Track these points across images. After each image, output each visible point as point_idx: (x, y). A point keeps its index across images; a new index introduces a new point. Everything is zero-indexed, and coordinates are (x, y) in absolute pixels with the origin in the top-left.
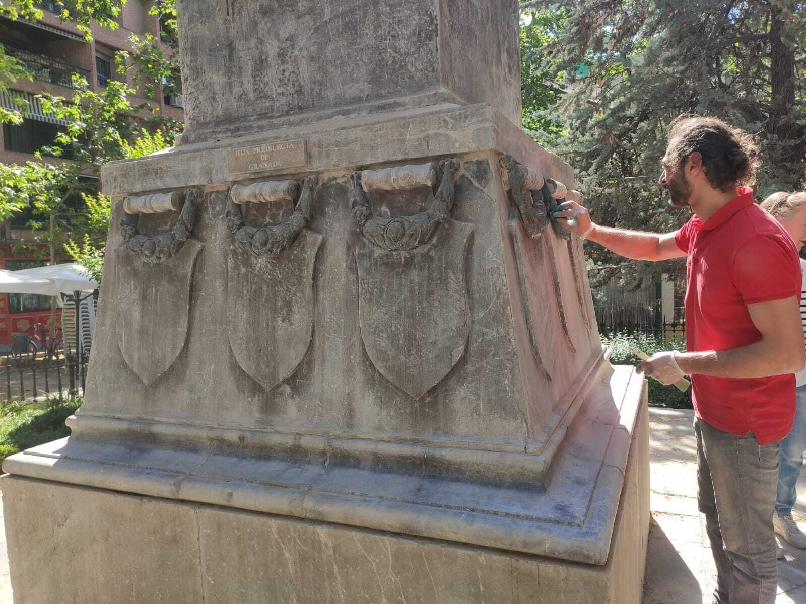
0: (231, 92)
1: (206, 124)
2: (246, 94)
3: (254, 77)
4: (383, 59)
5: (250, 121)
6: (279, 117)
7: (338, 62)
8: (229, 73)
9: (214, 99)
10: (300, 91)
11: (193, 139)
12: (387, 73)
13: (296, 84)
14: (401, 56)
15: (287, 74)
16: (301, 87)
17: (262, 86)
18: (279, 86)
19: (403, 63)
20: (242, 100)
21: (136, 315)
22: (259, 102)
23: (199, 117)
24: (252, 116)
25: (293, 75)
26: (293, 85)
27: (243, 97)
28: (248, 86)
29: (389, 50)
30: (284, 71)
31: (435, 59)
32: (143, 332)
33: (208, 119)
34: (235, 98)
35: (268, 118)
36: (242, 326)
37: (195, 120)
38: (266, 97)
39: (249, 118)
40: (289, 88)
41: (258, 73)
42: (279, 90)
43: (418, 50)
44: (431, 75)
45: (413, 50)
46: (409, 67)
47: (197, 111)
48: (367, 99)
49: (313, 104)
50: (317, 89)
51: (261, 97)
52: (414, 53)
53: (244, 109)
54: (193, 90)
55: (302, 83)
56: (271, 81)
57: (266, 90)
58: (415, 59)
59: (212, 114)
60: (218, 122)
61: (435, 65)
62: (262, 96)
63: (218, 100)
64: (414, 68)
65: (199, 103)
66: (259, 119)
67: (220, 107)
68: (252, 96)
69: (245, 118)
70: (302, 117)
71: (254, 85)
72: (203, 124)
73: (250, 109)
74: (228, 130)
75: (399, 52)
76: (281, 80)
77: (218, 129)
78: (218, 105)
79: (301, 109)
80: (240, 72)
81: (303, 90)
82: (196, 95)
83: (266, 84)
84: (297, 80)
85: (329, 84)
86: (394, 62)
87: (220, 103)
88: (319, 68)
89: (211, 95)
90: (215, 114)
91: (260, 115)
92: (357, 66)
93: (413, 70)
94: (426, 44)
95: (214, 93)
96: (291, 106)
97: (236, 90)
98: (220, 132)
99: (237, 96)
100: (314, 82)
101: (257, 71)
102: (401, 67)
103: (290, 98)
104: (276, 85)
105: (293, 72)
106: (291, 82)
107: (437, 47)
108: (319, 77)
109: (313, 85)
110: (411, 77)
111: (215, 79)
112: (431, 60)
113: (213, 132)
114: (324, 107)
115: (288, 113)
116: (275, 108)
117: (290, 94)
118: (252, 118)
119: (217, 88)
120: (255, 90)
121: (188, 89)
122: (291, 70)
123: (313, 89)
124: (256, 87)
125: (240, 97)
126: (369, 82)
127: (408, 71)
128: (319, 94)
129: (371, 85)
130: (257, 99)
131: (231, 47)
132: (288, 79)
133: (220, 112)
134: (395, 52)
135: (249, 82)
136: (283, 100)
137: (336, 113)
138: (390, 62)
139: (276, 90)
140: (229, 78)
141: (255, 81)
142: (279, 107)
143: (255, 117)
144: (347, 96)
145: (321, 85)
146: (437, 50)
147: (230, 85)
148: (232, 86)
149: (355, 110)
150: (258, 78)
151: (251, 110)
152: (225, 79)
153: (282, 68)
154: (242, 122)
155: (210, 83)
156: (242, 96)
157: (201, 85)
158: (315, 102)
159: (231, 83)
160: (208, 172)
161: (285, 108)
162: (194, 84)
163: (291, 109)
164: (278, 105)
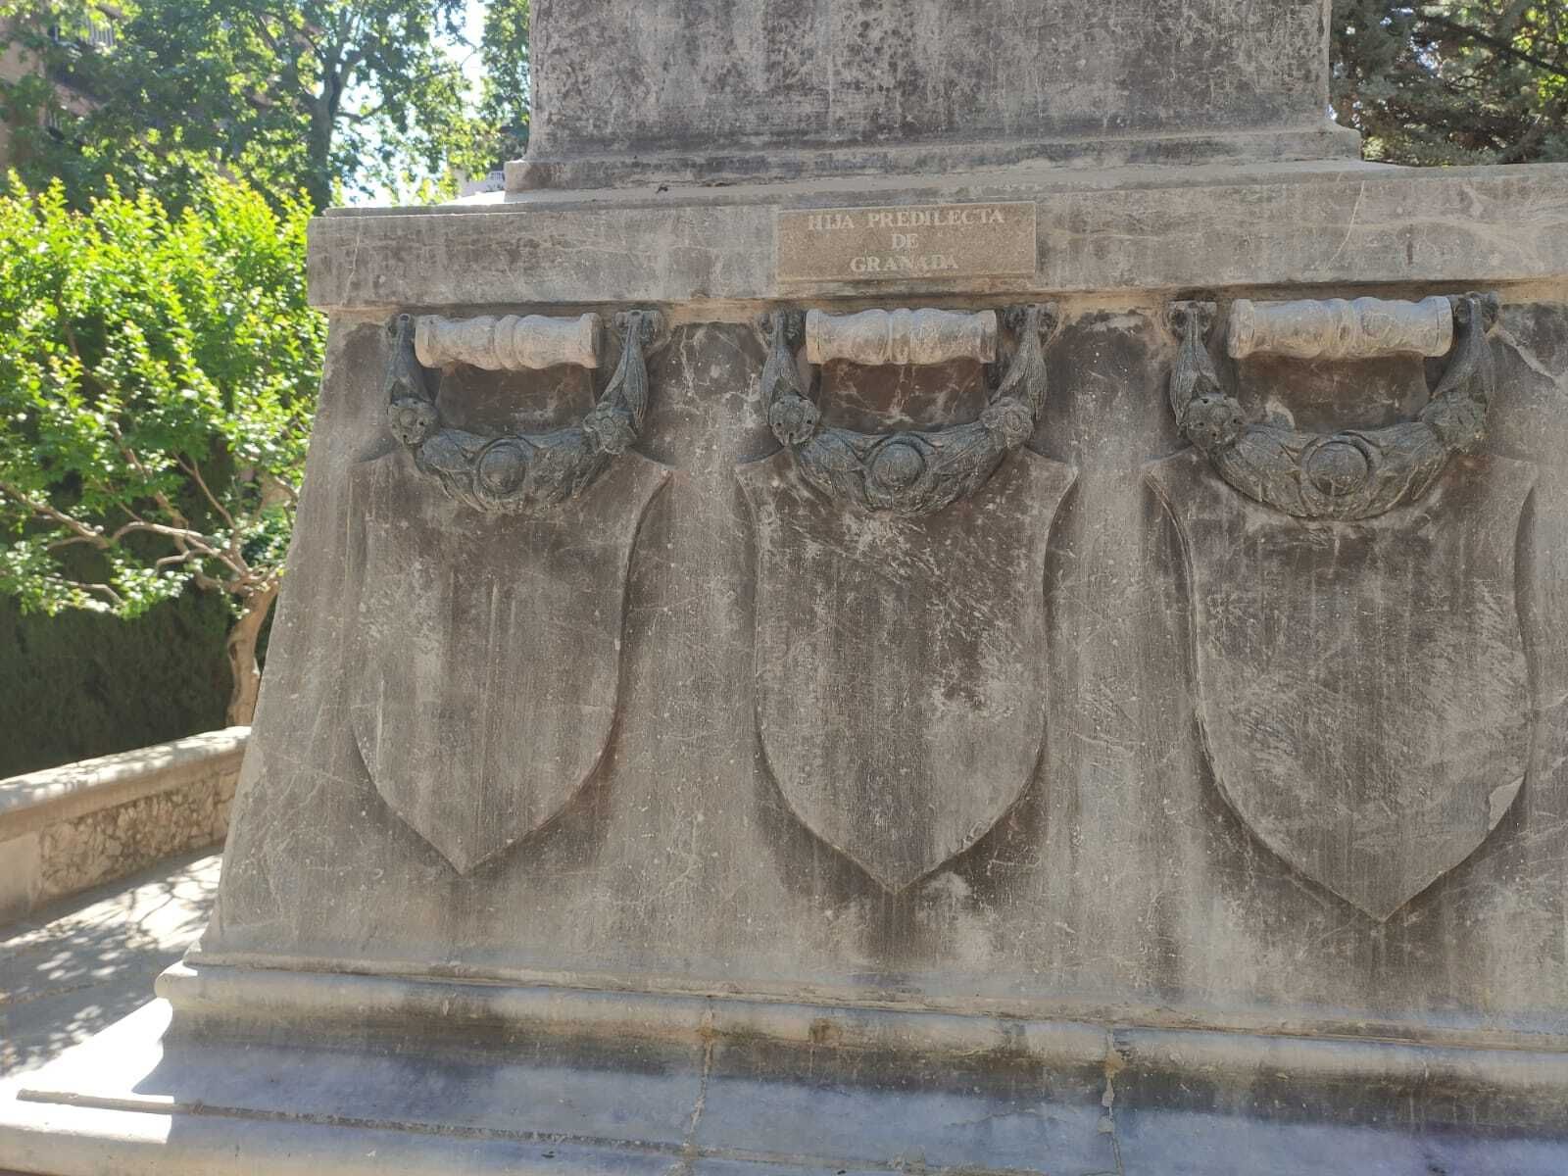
0: (693, 62)
1: (605, 143)
2: (740, 74)
3: (771, 31)
4: (1167, 30)
5: (748, 147)
6: (840, 144)
7: (1036, 22)
8: (689, 11)
9: (636, 77)
10: (912, 84)
11: (567, 173)
12: (1177, 67)
13: (902, 64)
14: (1220, 29)
15: (875, 35)
16: (916, 73)
17: (795, 58)
18: (848, 64)
19: (1224, 49)
20: (728, 89)
21: (429, 661)
22: (781, 98)
23: (579, 119)
24: (757, 134)
25: (892, 40)
26: (893, 66)
27: (731, 80)
28: (750, 52)
29: (1185, 11)
30: (866, 25)
31: (1314, 51)
32: (452, 713)
33: (609, 130)
34: (704, 80)
35: (805, 145)
36: (809, 703)
37: (564, 127)
38: (805, 88)
39: (745, 139)
40: (877, 73)
41: (784, 21)
42: (848, 75)
43: (1269, 22)
44: (1299, 86)
45: (1253, 20)
46: (1240, 59)
47: (574, 102)
48: (1114, 126)
49: (951, 122)
50: (965, 83)
51: (789, 87)
52: (1257, 28)
53: (729, 114)
54: (566, 43)
55: (921, 64)
56: (825, 48)
57: (804, 70)
58: (1259, 44)
59: (626, 116)
60: (643, 140)
61: (1314, 66)
62: (787, 84)
63: (647, 80)
64: (1254, 64)
65: (584, 83)
66: (776, 145)
67: (652, 99)
68: (759, 82)
69: (733, 136)
70: (924, 152)
71: (770, 51)
72: (591, 140)
73: (750, 116)
74: (685, 164)
75: (1217, 19)
76: (854, 50)
77: (644, 159)
78: (647, 93)
79: (911, 132)
80: (727, 14)
81: (921, 83)
82: (577, 59)
83: (809, 54)
84: (906, 55)
85: (1001, 76)
86: (1199, 43)
87: (655, 88)
88: (977, 32)
89: (626, 63)
90: (633, 115)
91: (779, 134)
92: (1090, 37)
93: (1251, 68)
94: (1293, 12)
95: (637, 60)
96: (882, 121)
97: (710, 59)
98: (658, 167)
99: (710, 77)
100: (959, 66)
101: (781, 16)
102: (1218, 58)
103: (878, 98)
104: (840, 61)
105: (895, 33)
106: (886, 57)
107: (1321, 22)
108: (972, 54)
109: (953, 73)
110: (1243, 87)
111: (644, 20)
112: (1304, 52)
113: (636, 165)
114: (984, 133)
115: (869, 138)
116: (831, 119)
117: (881, 88)
118: (754, 140)
119: (648, 50)
120: (771, 67)
121: (549, 38)
122: (889, 25)
123: (951, 84)
124: (774, 57)
125: (722, 81)
126: (1122, 84)
127: (1236, 69)
128: (970, 100)
129: (1126, 93)
130: (774, 92)
132: (878, 50)
133: (651, 110)
134: (1205, 17)
135: (751, 43)
136: (857, 102)
137: (1029, 150)
138: (1187, 41)
139: (837, 73)
140: (689, 25)
141: (773, 41)
142: (841, 119)
143: (766, 138)
144: (1054, 113)
145: (979, 74)
146: (1321, 30)
147: (692, 46)
148: (697, 48)
149: (1087, 149)
150: (782, 36)
151: (752, 117)
152: (676, 26)
153: (861, 17)
154: (723, 147)
155: (625, 31)
156: (728, 78)
157: (594, 33)
158: (957, 118)
159: (694, 39)
160: (697, 268)
161: (862, 124)
162: (572, 28)
163: (881, 129)
164: (840, 113)
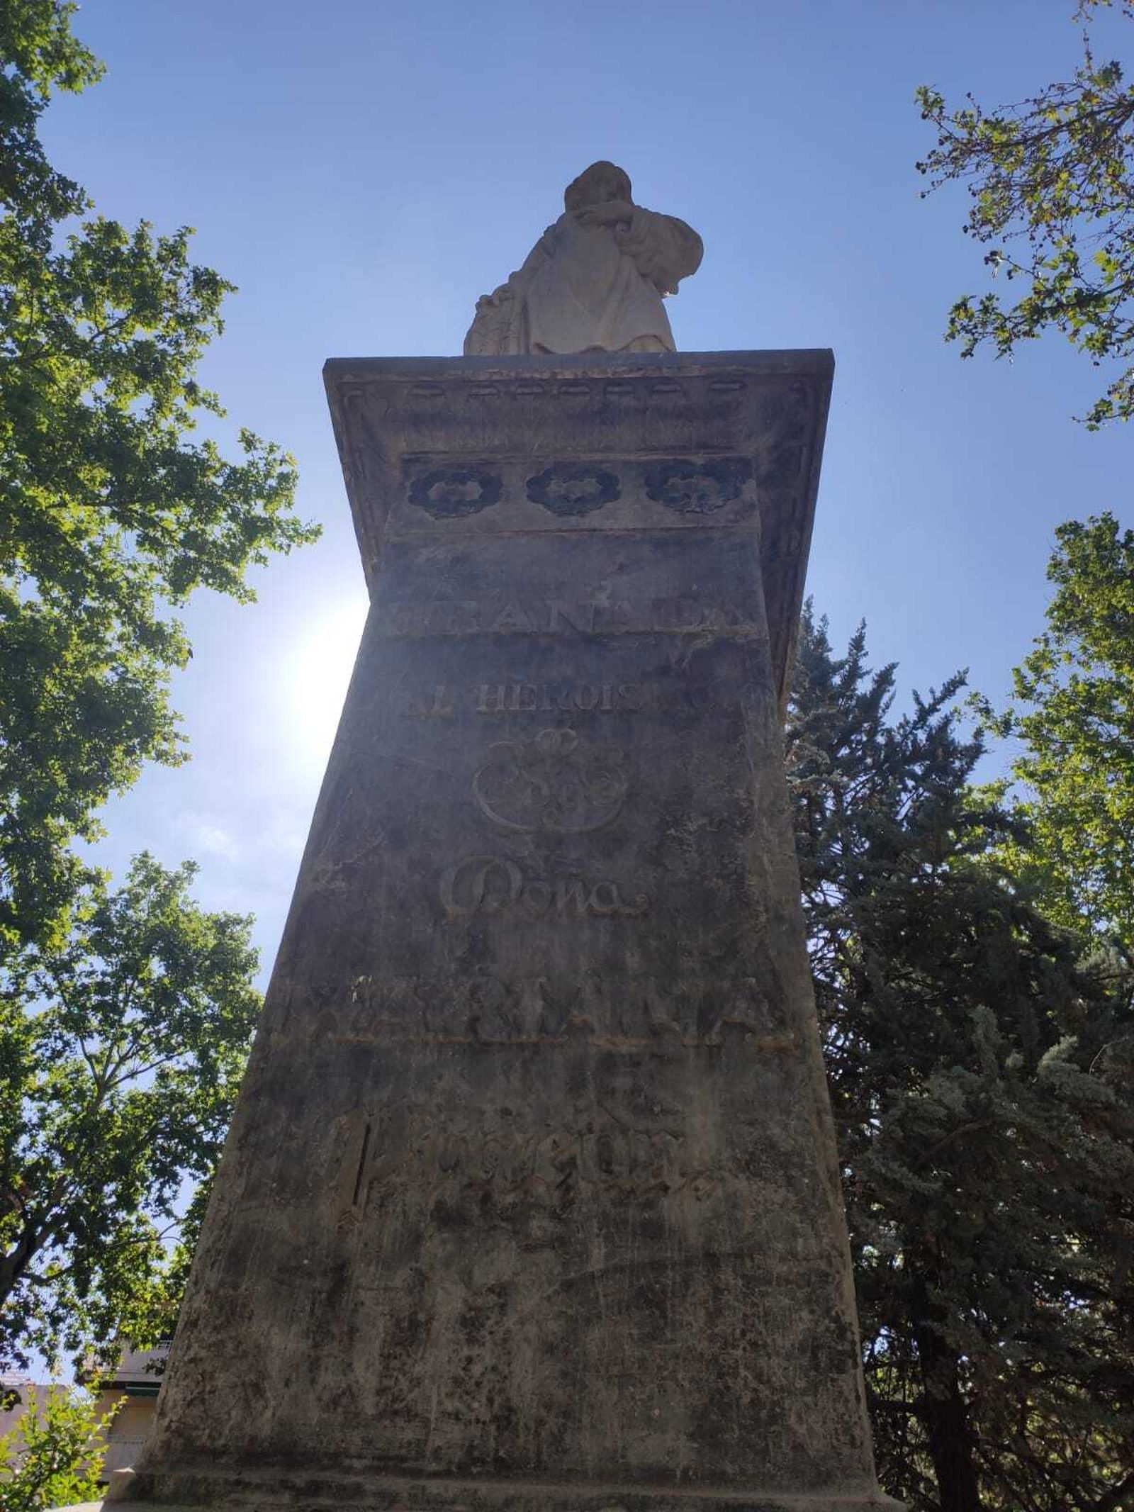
0: (313, 1381)
1: (216, 1454)
2: (352, 1396)
3: (386, 1358)
4: (728, 1388)
5: (348, 1470)
6: (436, 1475)
7: (616, 1370)
8: (319, 1333)
9: (258, 1389)
10: (505, 1419)
11: (168, 1488)
12: (739, 1424)
13: (498, 1400)
14: (773, 1390)
15: (477, 1369)
16: (511, 1410)
17: (404, 1384)
18: (450, 1395)
19: (778, 1410)
20: (340, 1410)
22: (387, 1423)
23: (196, 1428)
24: (359, 1457)
25: (491, 1376)
26: (490, 1401)
27: (344, 1401)
28: (365, 1375)
29: (743, 1372)
30: (470, 1360)
31: (855, 1418)
33: (222, 1442)
34: (320, 1399)
35: (404, 1473)
37: (180, 1436)
38: (410, 1415)
39: (347, 1462)
40: (476, 1405)
41: (398, 1350)
42: (450, 1406)
43: (814, 1387)
44: (846, 1451)
45: (801, 1384)
46: (793, 1420)
47: (197, 1411)
48: (686, 1480)
49: (539, 1462)
50: (553, 1423)
51: (396, 1413)
52: (804, 1392)
53: (338, 1435)
54: (203, 1353)
55: (515, 1401)
56: (432, 1377)
57: (410, 1396)
58: (807, 1406)
59: (241, 1430)
60: (252, 1455)
61: (857, 1432)
62: (396, 1408)
63: (269, 1394)
64: (805, 1426)
65: (210, 1392)
66: (377, 1470)
67: (268, 1414)
68: (369, 1405)
69: (336, 1459)
70: (512, 1492)
71: (382, 1376)
72: (203, 1450)
73: (356, 1437)
74: (286, 1485)
75: (769, 1381)
76: (457, 1381)
77: (248, 1476)
78: (266, 1407)
79: (502, 1467)
80: (351, 1339)
81: (514, 1419)
82: (209, 1369)
83: (416, 1382)
84: (502, 1391)
85: (586, 1420)
86: (756, 1402)
87: (273, 1403)
88: (565, 1374)
89: (252, 1377)
90: (248, 1429)
91: (380, 1458)
92: (662, 1389)
93: (802, 1430)
94: (833, 1380)
95: (263, 1375)
96: (476, 1453)
97: (329, 1379)
98: (258, 1487)
99: (326, 1396)
100: (548, 1407)
101: (397, 1344)
102: (773, 1419)
103: (475, 1430)
104: (443, 1390)
105: (494, 1369)
106: (485, 1391)
107: (857, 1391)
108: (560, 1395)
109: (543, 1412)
110: (798, 1447)
111: (277, 1340)
112: (846, 1418)
113: (238, 1482)
114: (569, 1475)
115: (463, 1471)
116: (429, 1450)
117: (478, 1421)
118: (357, 1464)
119: (275, 1366)
120: (381, 1392)
121: (189, 1348)
122: (489, 1360)
123: (541, 1422)
124: (387, 1382)
125: (335, 1402)
126: (691, 1437)
127: (789, 1428)
128: (557, 1439)
129: (695, 1445)
130: (381, 1416)
131: (339, 1274)
132: (478, 1384)
133: (265, 1425)
134: (759, 1377)
135: (367, 1368)
136: (454, 1432)
137: (609, 1498)
138: (746, 1400)
139: (440, 1403)
140: (316, 1346)
141: (386, 1368)
142: (439, 1447)
143: (366, 1462)
144: (633, 1459)
145: (566, 1415)
146: (858, 1398)
147: (314, 1364)
148: (318, 1368)
149: (662, 1502)
150: (395, 1363)
151: (358, 1441)
152: (304, 1346)
153: (466, 1352)
154: (325, 1469)
155: (258, 1346)
156: (342, 1399)
157: (230, 1346)
158: (545, 1457)
159: (318, 1359)
161: (458, 1455)
162: (213, 1339)
163: (475, 1461)
164: (438, 1443)
